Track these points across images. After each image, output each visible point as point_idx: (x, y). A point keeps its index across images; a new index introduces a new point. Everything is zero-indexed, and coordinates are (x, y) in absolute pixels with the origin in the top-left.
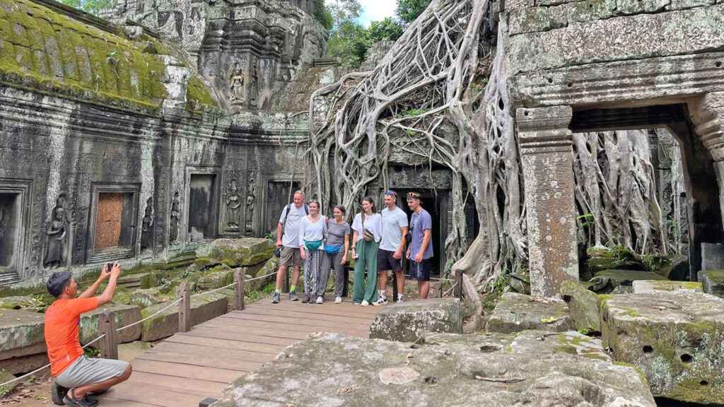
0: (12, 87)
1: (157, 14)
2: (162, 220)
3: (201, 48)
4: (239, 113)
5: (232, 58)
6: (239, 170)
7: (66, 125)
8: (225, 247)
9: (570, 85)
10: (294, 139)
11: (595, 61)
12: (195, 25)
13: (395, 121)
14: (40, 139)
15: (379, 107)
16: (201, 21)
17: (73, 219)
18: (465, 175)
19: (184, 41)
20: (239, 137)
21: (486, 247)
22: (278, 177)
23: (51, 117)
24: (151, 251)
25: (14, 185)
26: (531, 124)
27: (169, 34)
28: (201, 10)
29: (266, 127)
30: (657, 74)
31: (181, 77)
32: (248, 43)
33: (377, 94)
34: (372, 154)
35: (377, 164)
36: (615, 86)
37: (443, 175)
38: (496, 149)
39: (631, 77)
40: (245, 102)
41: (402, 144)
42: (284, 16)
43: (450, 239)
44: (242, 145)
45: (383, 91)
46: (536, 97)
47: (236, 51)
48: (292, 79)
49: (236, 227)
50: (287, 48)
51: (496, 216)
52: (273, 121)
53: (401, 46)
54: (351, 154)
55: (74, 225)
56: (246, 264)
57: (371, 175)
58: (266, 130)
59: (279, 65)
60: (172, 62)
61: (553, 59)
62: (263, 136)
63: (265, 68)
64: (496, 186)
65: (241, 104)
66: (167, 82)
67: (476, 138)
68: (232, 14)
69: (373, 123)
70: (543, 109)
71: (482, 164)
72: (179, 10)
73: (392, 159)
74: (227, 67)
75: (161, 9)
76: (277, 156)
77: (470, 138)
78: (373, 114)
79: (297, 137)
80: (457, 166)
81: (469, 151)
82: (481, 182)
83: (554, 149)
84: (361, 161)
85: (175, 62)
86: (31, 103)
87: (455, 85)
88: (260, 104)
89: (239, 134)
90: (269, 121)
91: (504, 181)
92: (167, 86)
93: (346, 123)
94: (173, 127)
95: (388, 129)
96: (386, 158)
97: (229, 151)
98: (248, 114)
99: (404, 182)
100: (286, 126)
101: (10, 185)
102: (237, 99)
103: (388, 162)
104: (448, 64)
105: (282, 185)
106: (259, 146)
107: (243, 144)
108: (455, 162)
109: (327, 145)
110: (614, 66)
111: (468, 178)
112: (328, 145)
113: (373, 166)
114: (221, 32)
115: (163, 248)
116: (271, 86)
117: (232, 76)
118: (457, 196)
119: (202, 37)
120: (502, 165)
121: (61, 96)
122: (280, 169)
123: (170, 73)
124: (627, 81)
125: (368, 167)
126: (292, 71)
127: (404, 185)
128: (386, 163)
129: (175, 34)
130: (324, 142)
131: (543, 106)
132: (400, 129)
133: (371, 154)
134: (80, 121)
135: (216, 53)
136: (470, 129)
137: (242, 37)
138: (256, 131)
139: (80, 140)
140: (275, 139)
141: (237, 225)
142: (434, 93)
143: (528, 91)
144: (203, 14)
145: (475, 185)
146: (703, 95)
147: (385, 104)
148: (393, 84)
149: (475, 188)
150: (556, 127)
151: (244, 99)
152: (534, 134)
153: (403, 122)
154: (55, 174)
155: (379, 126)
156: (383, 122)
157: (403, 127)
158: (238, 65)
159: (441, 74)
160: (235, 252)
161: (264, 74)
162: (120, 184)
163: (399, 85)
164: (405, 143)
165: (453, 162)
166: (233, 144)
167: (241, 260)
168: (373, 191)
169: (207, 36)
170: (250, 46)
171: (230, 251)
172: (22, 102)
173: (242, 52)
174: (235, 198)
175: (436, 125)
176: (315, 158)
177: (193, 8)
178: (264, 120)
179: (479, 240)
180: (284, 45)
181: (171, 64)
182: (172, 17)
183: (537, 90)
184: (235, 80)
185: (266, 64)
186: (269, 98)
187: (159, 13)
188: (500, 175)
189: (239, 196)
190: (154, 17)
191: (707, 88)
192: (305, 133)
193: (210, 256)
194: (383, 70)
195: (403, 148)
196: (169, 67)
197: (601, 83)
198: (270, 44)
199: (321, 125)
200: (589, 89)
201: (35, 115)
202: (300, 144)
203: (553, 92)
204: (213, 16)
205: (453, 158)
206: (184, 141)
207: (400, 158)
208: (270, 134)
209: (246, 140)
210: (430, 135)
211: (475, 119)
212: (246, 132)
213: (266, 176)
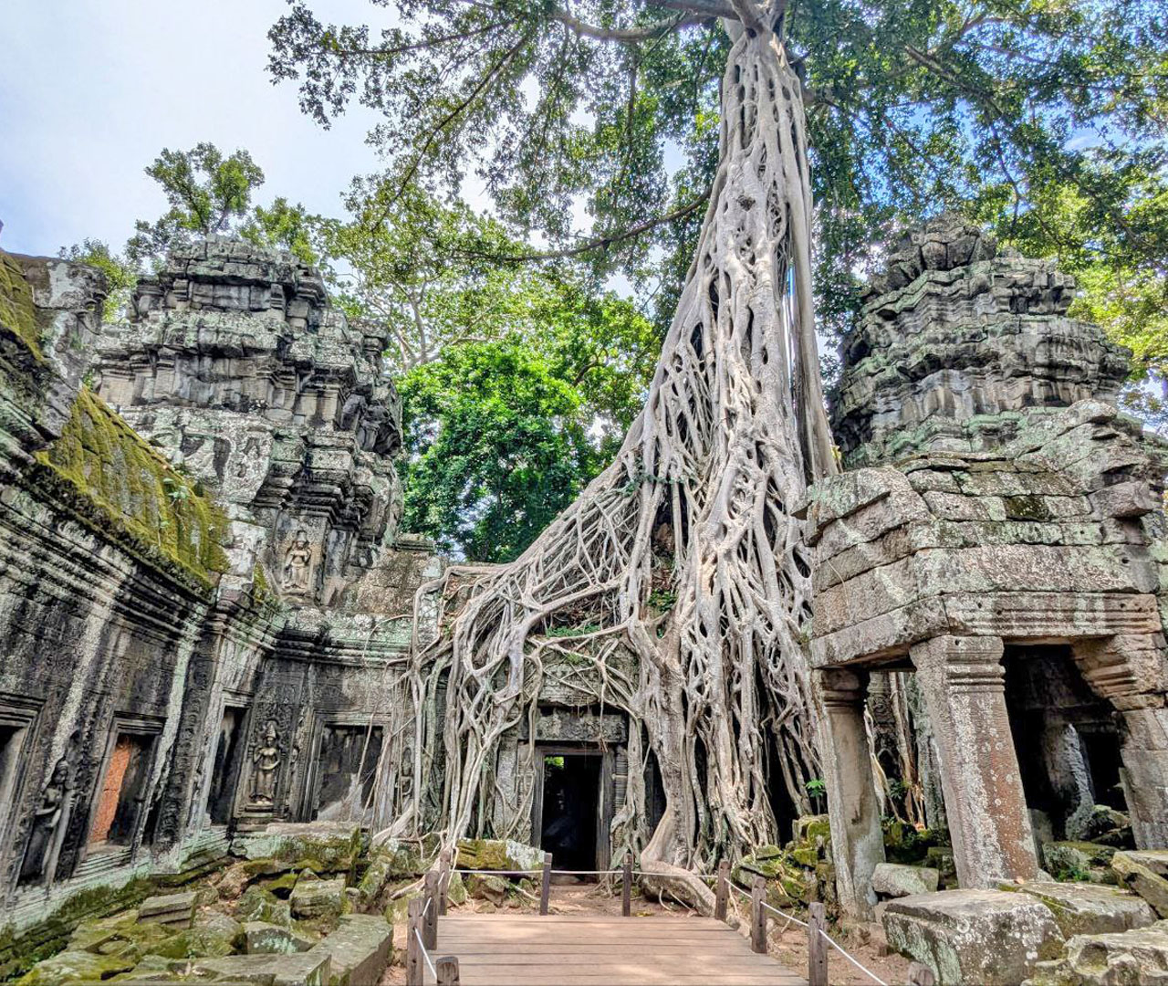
0: (77, 522)
1: (180, 437)
2: (179, 789)
3: (255, 500)
4: (299, 609)
5: (294, 522)
6: (286, 701)
7: (113, 602)
8: (305, 837)
9: (999, 613)
10: (383, 657)
11: (1024, 590)
12: (251, 464)
13: (550, 641)
14: (74, 621)
15: (530, 619)
16: (261, 460)
17: (75, 784)
18: (647, 723)
19: (225, 485)
20: (296, 648)
21: (678, 827)
22: (342, 718)
23: (98, 585)
24: (148, 851)
25: (21, 711)
26: (963, 656)
27: (198, 470)
28: (264, 444)
29: (337, 634)
30: (1074, 610)
31: (254, 541)
32: (327, 504)
33: (526, 601)
34: (516, 688)
35: (521, 702)
36: (1041, 620)
37: (615, 721)
38: (700, 689)
39: (1054, 611)
40: (309, 592)
41: (559, 674)
42: (375, 473)
43: (621, 816)
44: (296, 661)
45: (534, 595)
46: (969, 624)
47: (304, 512)
48: (374, 565)
49: (268, 803)
50: (373, 519)
51: (694, 781)
52: (350, 627)
53: (551, 540)
54: (485, 685)
55: (75, 796)
56: (345, 868)
57: (509, 719)
58: (335, 640)
59: (355, 542)
60: (241, 515)
61: (976, 581)
62: (328, 649)
63: (336, 544)
64: (694, 739)
65: (301, 595)
66: (230, 547)
67: (666, 672)
68: (309, 458)
69: (522, 642)
70: (975, 639)
71: (676, 708)
72: (225, 438)
73: (543, 697)
74: (283, 534)
75: (189, 430)
76: (345, 682)
77: (657, 671)
78: (521, 627)
79: (387, 654)
80: (638, 709)
81: (655, 690)
82: (672, 733)
83: (988, 687)
84: (498, 697)
85: (245, 517)
86: (87, 554)
87: (628, 598)
88: (327, 599)
89: (296, 643)
90: (342, 625)
91: (710, 733)
92: (228, 553)
93: (473, 637)
94: (227, 622)
95: (542, 652)
96: (535, 693)
97: (271, 670)
98: (314, 611)
99: (556, 730)
100: (372, 636)
101: (14, 710)
102: (294, 586)
103: (539, 701)
104: (617, 570)
105: (345, 732)
106: (316, 664)
107: (299, 660)
108: (634, 704)
109: (434, 670)
110: (1039, 597)
111: (651, 728)
112: (437, 670)
113: (515, 705)
114: (289, 482)
115: (172, 843)
116: (343, 573)
117: (289, 550)
118: (636, 753)
119: (259, 484)
120: (708, 711)
121: (126, 548)
122: (349, 703)
123: (236, 532)
124: (1050, 614)
125: (508, 706)
126: (373, 553)
127: (554, 736)
128: (535, 700)
129: (209, 471)
130: (432, 663)
131: (975, 635)
132: (558, 652)
133: (514, 687)
134: (128, 596)
135: (273, 511)
136: (658, 659)
137: (318, 494)
138: (321, 640)
139: (118, 629)
140: (346, 655)
141: (268, 799)
142: (600, 606)
143: (960, 616)
144: (266, 450)
145: (661, 737)
146: (1111, 637)
147: (538, 615)
148: (544, 589)
149: (661, 743)
150: (988, 662)
151: (308, 587)
152: (967, 669)
153: (562, 644)
154: (76, 693)
155: (528, 646)
156: (533, 640)
157: (563, 650)
158: (302, 534)
159: (611, 583)
160: (325, 847)
161: (333, 552)
162: (144, 718)
163: (553, 592)
164: (564, 673)
165: (631, 704)
166: (281, 659)
167: (335, 861)
168: (509, 744)
169: (266, 484)
170: (330, 508)
171: (315, 846)
172: (80, 550)
173: (314, 516)
174: (271, 751)
175: (609, 652)
176: (414, 688)
177: (251, 439)
178: (334, 624)
179: (667, 819)
180: (369, 514)
181: (238, 519)
182: (208, 445)
183: (970, 616)
184: (294, 557)
185: (339, 536)
186: (341, 590)
187: (184, 436)
188: (704, 725)
189: (278, 748)
190: (174, 441)
191: (1117, 630)
192: (402, 649)
193: (274, 857)
194: (533, 568)
195: (562, 680)
196: (235, 524)
197: (1029, 615)
198: (353, 510)
199: (430, 638)
200: (1018, 620)
201: (83, 577)
202: (391, 665)
203: (984, 620)
204: (280, 456)
205: (630, 699)
206: (231, 647)
207: (556, 695)
208: (340, 646)
209: (307, 653)
210: (602, 665)
211: (662, 646)
212: (308, 639)
213: (322, 716)
